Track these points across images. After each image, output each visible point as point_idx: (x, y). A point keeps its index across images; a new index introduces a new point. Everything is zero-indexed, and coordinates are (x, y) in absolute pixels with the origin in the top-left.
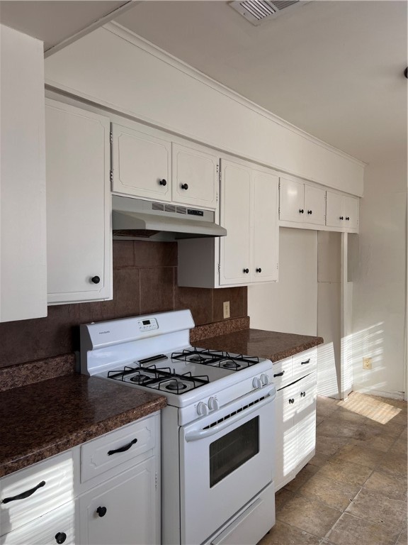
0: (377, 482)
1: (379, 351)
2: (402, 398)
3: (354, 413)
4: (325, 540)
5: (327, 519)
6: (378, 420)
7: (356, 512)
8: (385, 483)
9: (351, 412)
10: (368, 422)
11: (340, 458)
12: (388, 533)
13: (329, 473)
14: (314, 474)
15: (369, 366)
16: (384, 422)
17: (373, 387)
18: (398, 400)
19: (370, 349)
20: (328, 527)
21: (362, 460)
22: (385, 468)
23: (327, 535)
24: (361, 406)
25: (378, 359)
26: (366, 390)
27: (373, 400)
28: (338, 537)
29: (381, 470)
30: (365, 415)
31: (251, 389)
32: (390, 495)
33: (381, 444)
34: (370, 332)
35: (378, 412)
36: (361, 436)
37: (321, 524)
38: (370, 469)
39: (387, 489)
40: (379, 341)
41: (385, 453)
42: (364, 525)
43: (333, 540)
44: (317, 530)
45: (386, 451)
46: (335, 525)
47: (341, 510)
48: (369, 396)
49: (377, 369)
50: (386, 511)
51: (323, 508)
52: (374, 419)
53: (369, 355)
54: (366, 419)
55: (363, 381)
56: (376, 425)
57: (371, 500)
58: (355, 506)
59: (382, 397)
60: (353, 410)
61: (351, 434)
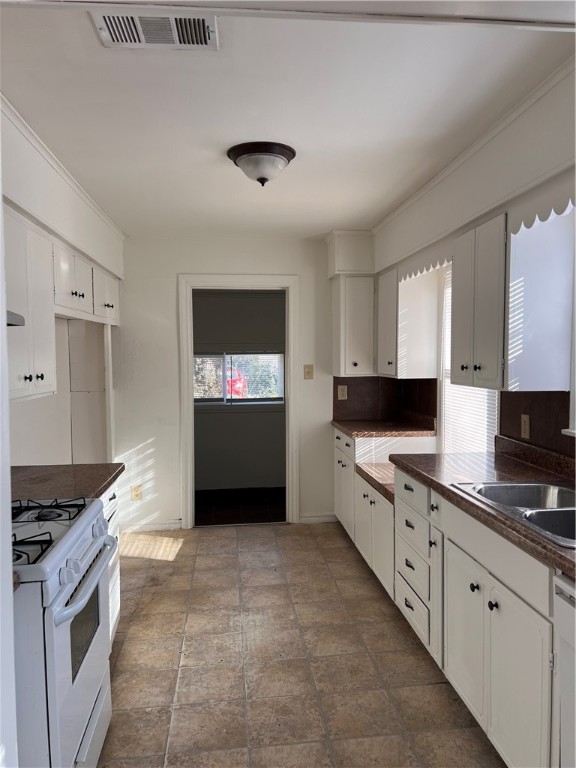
0: (195, 624)
1: (150, 475)
2: (178, 526)
3: (132, 558)
4: (175, 705)
5: (165, 684)
6: (164, 558)
7: (191, 662)
8: (203, 621)
9: (129, 558)
10: (154, 564)
11: (143, 613)
12: (233, 670)
13: (141, 634)
14: (123, 643)
15: (139, 496)
16: (171, 558)
17: (144, 522)
18: (175, 531)
19: (138, 475)
20: (171, 691)
21: (167, 607)
22: (198, 607)
23: (175, 699)
24: (137, 548)
25: (149, 485)
26: (136, 528)
27: (147, 537)
28: (187, 696)
29: (194, 611)
30: (147, 556)
31: (91, 539)
32: (215, 632)
33: (179, 583)
34: (138, 452)
35: (159, 549)
36: (154, 581)
37: (161, 692)
38: (183, 613)
39: (209, 627)
40: (150, 462)
41: (188, 591)
42: (207, 671)
43: (184, 701)
44: (161, 700)
45: (189, 588)
46: (177, 685)
47: (175, 667)
48: (140, 533)
49: (148, 498)
50: (220, 649)
51: (155, 675)
52: (159, 558)
53: (139, 481)
54: (150, 560)
55: (132, 516)
56: (165, 564)
57: (200, 644)
58: (187, 657)
59: (157, 531)
60: (130, 555)
61: (142, 582)
